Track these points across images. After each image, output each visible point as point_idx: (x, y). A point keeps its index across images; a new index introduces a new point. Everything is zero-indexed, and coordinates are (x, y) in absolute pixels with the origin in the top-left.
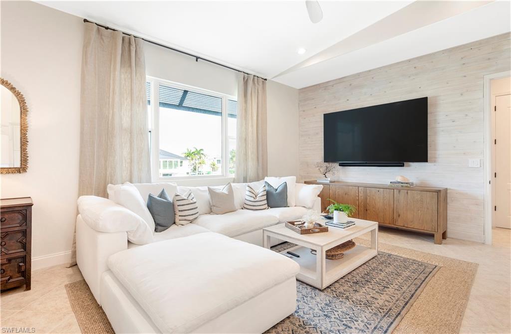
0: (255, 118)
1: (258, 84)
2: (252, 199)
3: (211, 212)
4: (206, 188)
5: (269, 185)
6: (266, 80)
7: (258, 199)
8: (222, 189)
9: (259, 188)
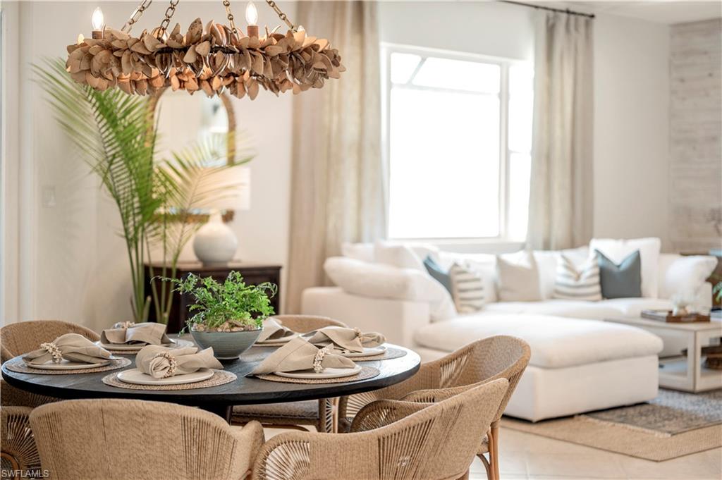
0: (568, 109)
1: (576, 29)
2: (571, 282)
3: (498, 299)
4: (492, 259)
5: (603, 256)
6: (592, 16)
7: (582, 281)
8: (518, 259)
9: (585, 261)
